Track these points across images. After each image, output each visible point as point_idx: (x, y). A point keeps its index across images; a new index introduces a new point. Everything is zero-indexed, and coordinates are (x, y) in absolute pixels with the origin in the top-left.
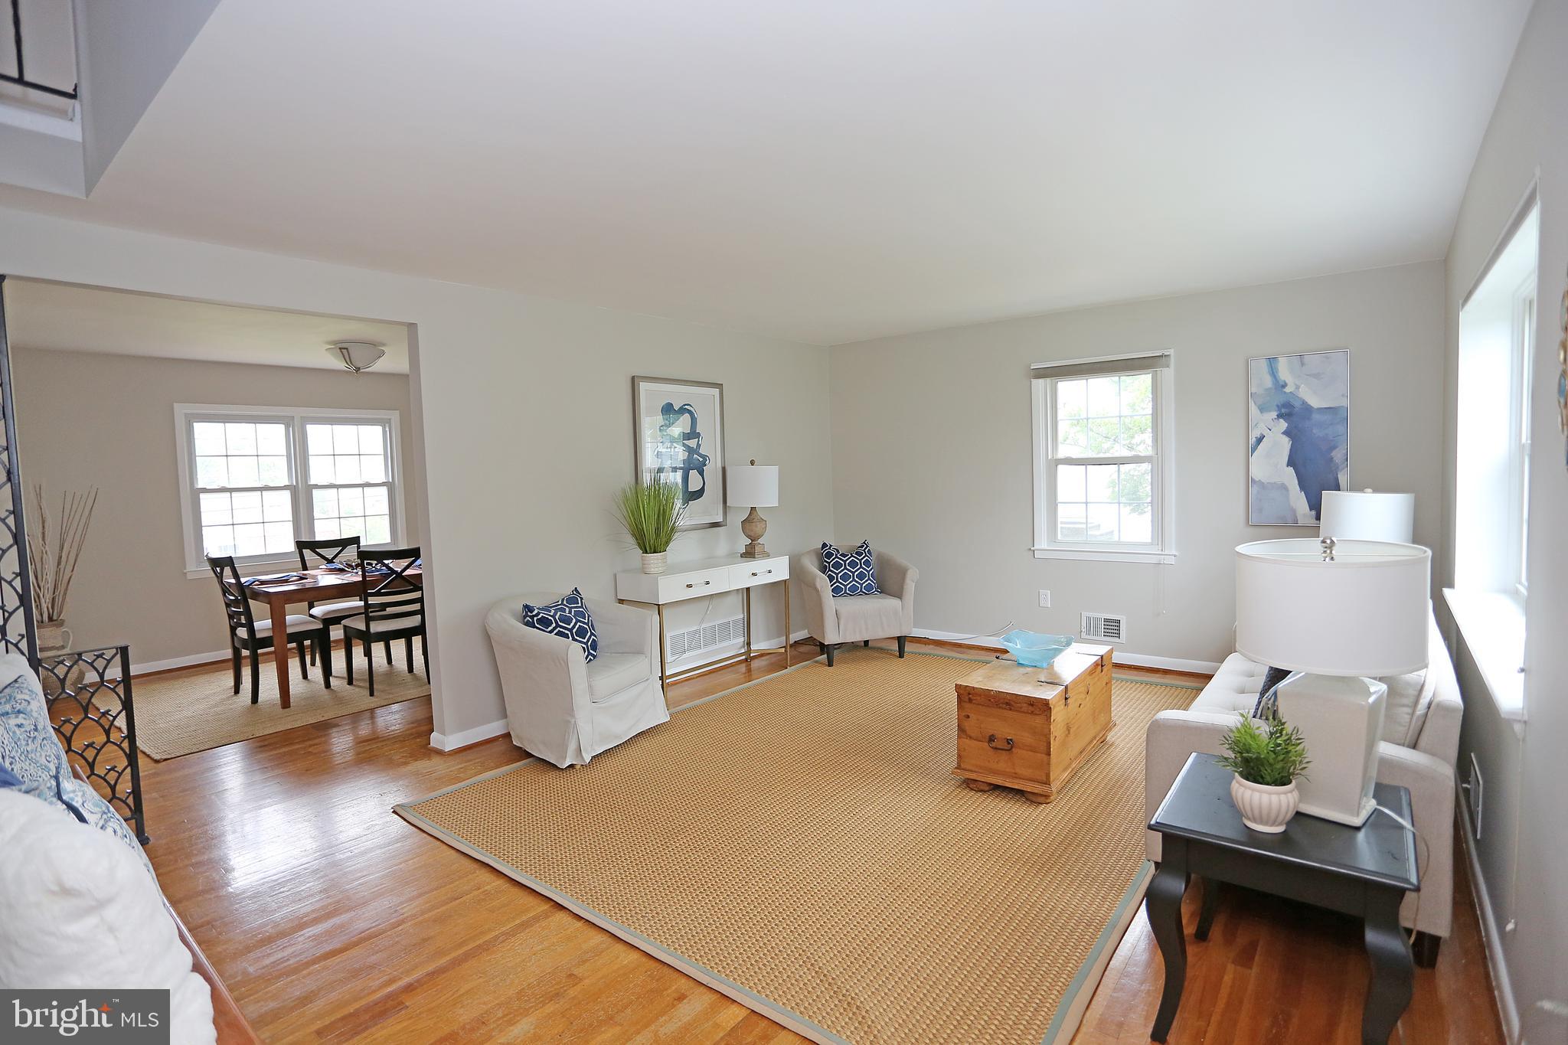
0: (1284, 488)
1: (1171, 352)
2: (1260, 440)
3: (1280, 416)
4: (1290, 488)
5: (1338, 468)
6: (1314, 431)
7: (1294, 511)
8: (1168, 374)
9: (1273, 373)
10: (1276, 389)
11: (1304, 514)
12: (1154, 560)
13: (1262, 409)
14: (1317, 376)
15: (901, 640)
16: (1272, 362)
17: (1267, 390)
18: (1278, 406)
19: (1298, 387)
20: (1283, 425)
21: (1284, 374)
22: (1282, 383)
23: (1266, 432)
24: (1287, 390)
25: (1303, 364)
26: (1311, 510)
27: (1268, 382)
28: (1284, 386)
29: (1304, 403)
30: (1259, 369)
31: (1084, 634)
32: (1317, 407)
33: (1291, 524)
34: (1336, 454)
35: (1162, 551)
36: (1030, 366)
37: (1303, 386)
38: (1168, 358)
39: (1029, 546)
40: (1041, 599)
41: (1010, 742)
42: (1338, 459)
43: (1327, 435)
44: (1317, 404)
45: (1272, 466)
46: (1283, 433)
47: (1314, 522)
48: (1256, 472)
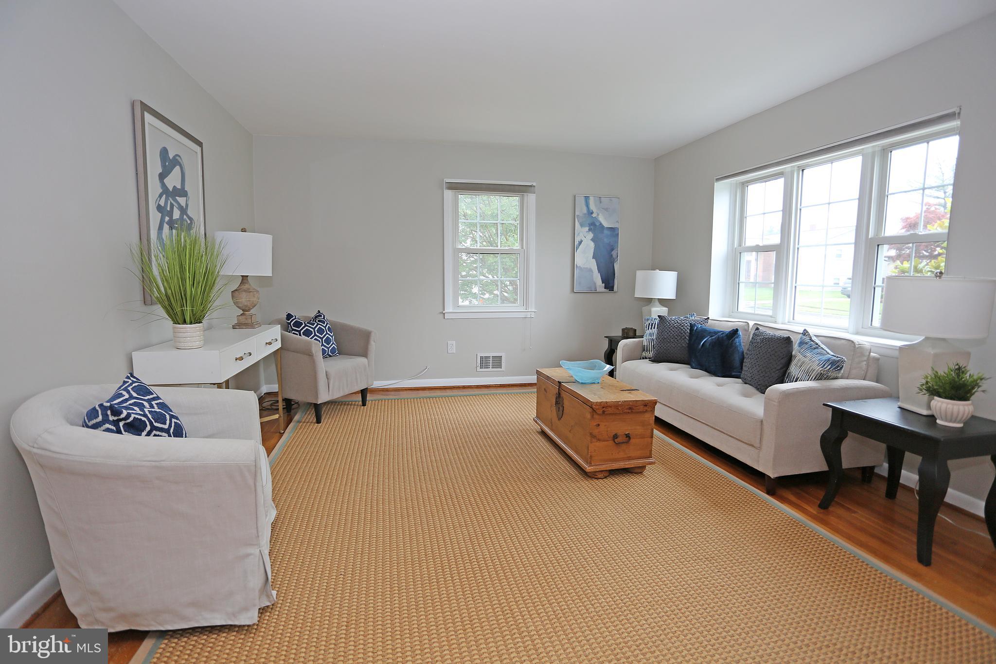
0: (591, 270)
1: (534, 184)
2: (580, 242)
3: (590, 230)
5: (614, 260)
6: (605, 240)
7: (595, 284)
8: (532, 198)
9: (587, 205)
10: (588, 214)
11: (600, 286)
12: (522, 315)
13: (582, 225)
14: (606, 209)
15: (364, 393)
16: (587, 198)
17: (585, 214)
18: (589, 224)
19: (598, 215)
20: (591, 235)
21: (592, 207)
22: (591, 211)
24: (594, 215)
25: (601, 202)
26: (602, 283)
27: (585, 210)
28: (592, 213)
29: (601, 224)
30: (580, 202)
31: (478, 368)
32: (606, 226)
33: (593, 291)
34: (614, 253)
35: (526, 309)
36: (445, 179)
37: (600, 214)
38: (533, 188)
39: (441, 311)
40: (449, 348)
41: (628, 436)
42: (614, 256)
43: (610, 242)
44: (606, 224)
45: (586, 258)
46: (591, 240)
47: (604, 290)
48: (578, 261)
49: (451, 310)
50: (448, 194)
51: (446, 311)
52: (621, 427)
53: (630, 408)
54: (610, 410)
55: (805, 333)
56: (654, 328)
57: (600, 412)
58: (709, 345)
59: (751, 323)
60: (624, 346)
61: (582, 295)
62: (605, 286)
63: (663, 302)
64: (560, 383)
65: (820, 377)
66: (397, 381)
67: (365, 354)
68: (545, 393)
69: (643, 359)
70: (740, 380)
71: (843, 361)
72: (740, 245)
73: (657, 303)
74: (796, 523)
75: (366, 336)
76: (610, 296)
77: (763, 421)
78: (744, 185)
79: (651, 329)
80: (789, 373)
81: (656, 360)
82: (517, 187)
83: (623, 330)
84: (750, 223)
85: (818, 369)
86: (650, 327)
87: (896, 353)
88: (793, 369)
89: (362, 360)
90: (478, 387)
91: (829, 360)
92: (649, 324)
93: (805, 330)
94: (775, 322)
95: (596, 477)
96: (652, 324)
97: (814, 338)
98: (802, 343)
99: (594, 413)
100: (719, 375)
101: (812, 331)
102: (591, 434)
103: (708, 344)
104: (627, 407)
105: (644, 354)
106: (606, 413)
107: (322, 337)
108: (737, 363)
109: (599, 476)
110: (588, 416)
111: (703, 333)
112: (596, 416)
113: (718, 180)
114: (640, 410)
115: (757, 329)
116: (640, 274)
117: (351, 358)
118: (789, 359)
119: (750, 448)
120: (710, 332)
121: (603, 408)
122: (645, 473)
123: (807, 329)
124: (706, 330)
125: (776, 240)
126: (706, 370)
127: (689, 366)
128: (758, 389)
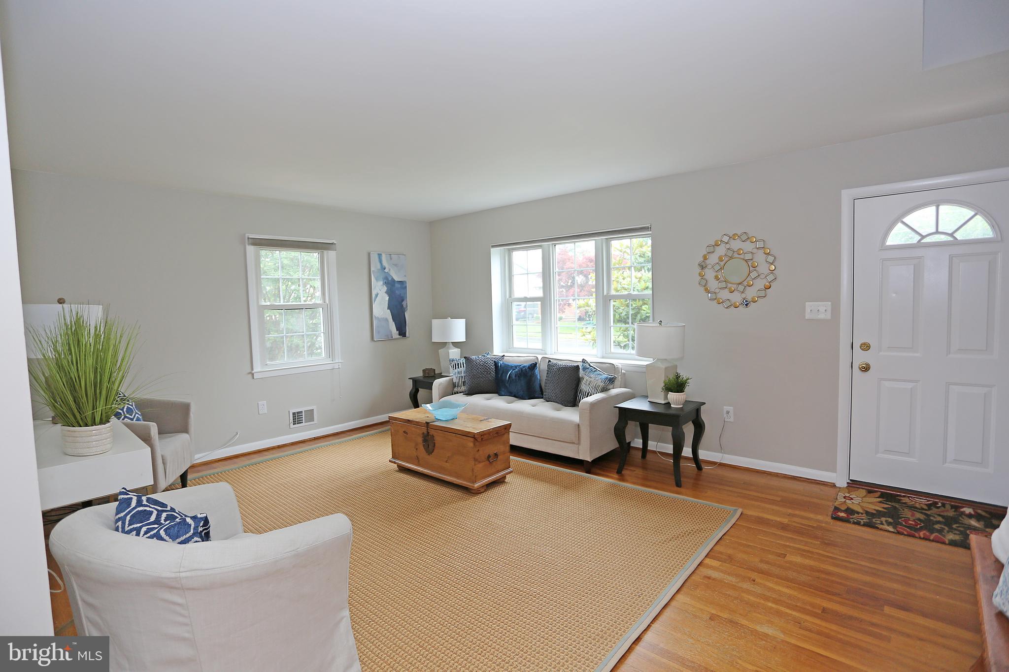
0: (386, 320)
1: (335, 242)
2: (377, 295)
3: (384, 284)
4: (389, 321)
5: (405, 310)
6: (397, 292)
7: (391, 332)
8: (331, 255)
9: (381, 261)
10: (382, 270)
11: (395, 333)
12: (330, 367)
13: (377, 280)
14: (396, 265)
16: (380, 255)
17: (378, 270)
18: (383, 278)
19: (390, 270)
20: (385, 288)
21: (385, 263)
22: (384, 267)
23: (379, 292)
24: (386, 270)
25: (391, 259)
27: (379, 266)
28: (385, 269)
29: (392, 278)
30: (374, 258)
31: (292, 424)
32: (396, 280)
33: (390, 338)
34: (404, 303)
35: (332, 361)
36: (247, 235)
37: (391, 269)
38: (334, 245)
39: (250, 371)
40: (260, 409)
41: (496, 455)
42: (404, 306)
43: (400, 294)
44: (396, 279)
45: (382, 309)
46: (385, 293)
47: (398, 336)
48: (376, 312)
49: (259, 370)
50: (251, 249)
51: (255, 370)
52: (491, 449)
53: (497, 433)
54: (485, 437)
55: (584, 361)
56: (461, 367)
57: (479, 440)
58: (516, 376)
59: (540, 357)
60: (439, 385)
61: (380, 343)
62: (399, 333)
63: (456, 344)
64: (427, 423)
65: (604, 390)
66: (207, 453)
67: (185, 430)
68: (406, 435)
69: (455, 394)
70: (542, 399)
71: (616, 378)
72: (510, 297)
73: (451, 345)
74: (613, 485)
75: (185, 408)
76: (404, 341)
77: (580, 425)
78: (510, 251)
79: (458, 368)
80: (581, 390)
81: (470, 393)
82: (319, 244)
83: (424, 371)
84: (516, 280)
85: (602, 384)
86: (457, 366)
87: (644, 370)
88: (584, 387)
89: (184, 436)
90: (293, 444)
91: (607, 378)
92: (455, 364)
93: (583, 359)
94: (546, 354)
95: (479, 492)
96: (458, 364)
97: (591, 365)
98: (584, 369)
99: (476, 441)
100: (526, 398)
101: (589, 360)
102: (474, 459)
103: (514, 376)
104: (495, 432)
105: (455, 390)
106: (483, 439)
107: (132, 417)
108: (538, 388)
109: (482, 491)
110: (471, 445)
111: (507, 368)
112: (477, 444)
113: (493, 246)
114: (503, 433)
115: (549, 361)
116: (436, 323)
117: (170, 437)
118: (578, 381)
119: (571, 445)
120: (512, 367)
121: (482, 436)
122: (506, 481)
123: (585, 359)
124: (509, 365)
125: (540, 294)
126: (515, 396)
127: (497, 395)
128: (562, 404)
